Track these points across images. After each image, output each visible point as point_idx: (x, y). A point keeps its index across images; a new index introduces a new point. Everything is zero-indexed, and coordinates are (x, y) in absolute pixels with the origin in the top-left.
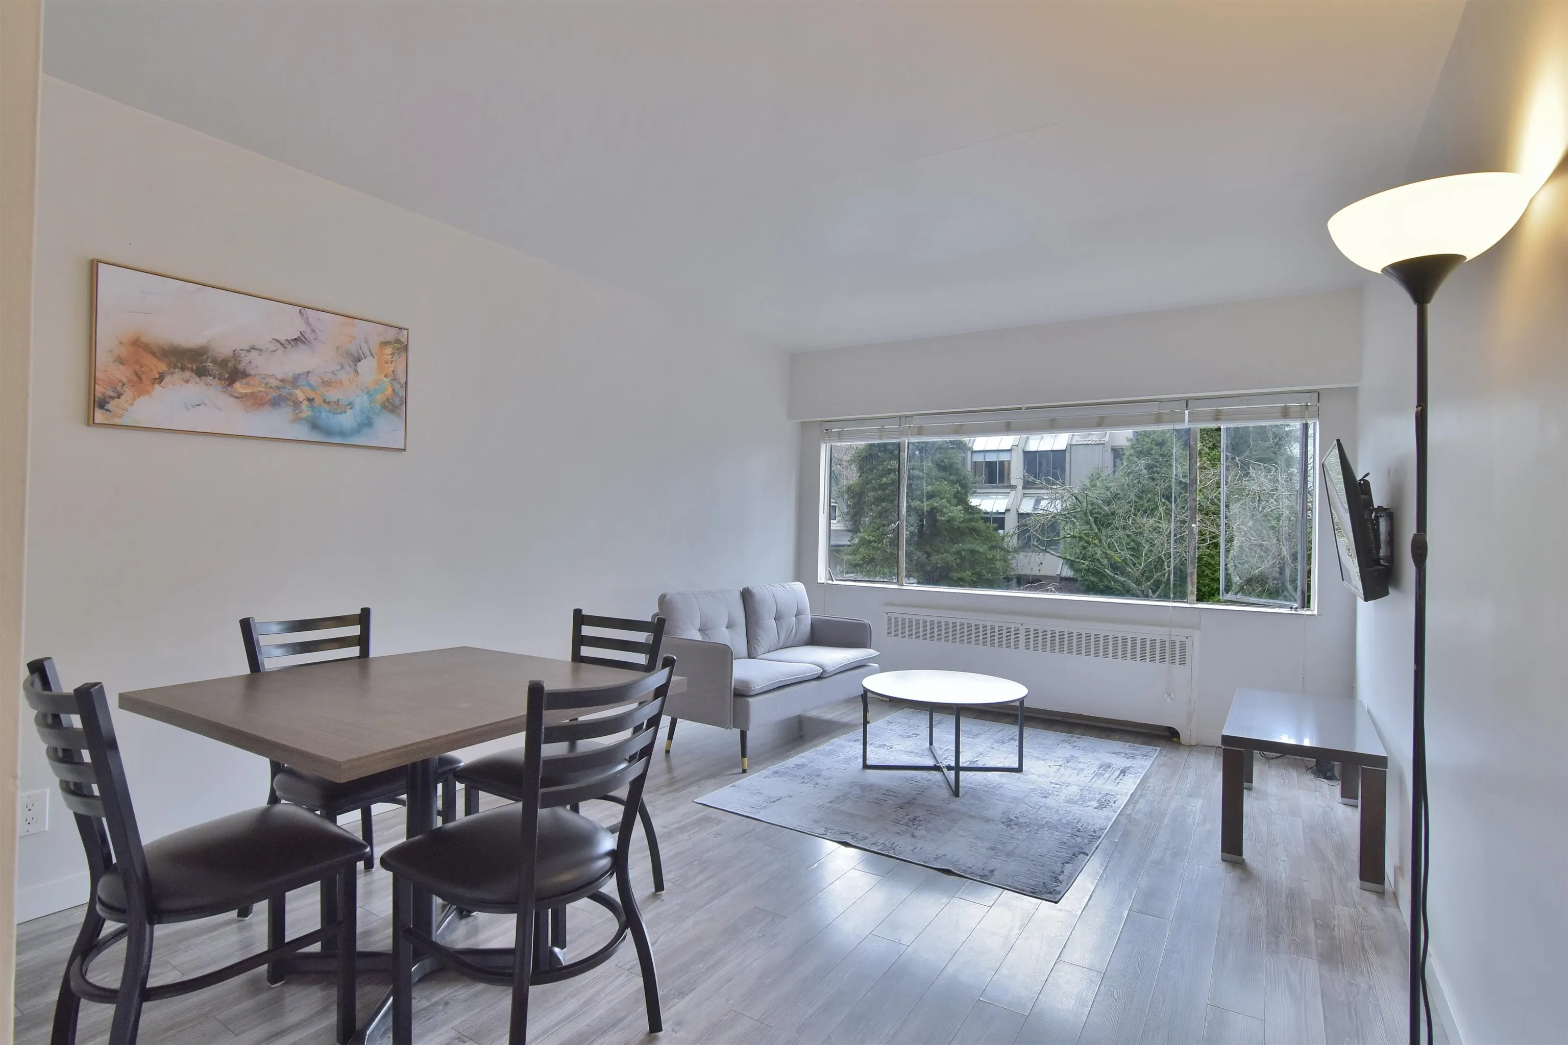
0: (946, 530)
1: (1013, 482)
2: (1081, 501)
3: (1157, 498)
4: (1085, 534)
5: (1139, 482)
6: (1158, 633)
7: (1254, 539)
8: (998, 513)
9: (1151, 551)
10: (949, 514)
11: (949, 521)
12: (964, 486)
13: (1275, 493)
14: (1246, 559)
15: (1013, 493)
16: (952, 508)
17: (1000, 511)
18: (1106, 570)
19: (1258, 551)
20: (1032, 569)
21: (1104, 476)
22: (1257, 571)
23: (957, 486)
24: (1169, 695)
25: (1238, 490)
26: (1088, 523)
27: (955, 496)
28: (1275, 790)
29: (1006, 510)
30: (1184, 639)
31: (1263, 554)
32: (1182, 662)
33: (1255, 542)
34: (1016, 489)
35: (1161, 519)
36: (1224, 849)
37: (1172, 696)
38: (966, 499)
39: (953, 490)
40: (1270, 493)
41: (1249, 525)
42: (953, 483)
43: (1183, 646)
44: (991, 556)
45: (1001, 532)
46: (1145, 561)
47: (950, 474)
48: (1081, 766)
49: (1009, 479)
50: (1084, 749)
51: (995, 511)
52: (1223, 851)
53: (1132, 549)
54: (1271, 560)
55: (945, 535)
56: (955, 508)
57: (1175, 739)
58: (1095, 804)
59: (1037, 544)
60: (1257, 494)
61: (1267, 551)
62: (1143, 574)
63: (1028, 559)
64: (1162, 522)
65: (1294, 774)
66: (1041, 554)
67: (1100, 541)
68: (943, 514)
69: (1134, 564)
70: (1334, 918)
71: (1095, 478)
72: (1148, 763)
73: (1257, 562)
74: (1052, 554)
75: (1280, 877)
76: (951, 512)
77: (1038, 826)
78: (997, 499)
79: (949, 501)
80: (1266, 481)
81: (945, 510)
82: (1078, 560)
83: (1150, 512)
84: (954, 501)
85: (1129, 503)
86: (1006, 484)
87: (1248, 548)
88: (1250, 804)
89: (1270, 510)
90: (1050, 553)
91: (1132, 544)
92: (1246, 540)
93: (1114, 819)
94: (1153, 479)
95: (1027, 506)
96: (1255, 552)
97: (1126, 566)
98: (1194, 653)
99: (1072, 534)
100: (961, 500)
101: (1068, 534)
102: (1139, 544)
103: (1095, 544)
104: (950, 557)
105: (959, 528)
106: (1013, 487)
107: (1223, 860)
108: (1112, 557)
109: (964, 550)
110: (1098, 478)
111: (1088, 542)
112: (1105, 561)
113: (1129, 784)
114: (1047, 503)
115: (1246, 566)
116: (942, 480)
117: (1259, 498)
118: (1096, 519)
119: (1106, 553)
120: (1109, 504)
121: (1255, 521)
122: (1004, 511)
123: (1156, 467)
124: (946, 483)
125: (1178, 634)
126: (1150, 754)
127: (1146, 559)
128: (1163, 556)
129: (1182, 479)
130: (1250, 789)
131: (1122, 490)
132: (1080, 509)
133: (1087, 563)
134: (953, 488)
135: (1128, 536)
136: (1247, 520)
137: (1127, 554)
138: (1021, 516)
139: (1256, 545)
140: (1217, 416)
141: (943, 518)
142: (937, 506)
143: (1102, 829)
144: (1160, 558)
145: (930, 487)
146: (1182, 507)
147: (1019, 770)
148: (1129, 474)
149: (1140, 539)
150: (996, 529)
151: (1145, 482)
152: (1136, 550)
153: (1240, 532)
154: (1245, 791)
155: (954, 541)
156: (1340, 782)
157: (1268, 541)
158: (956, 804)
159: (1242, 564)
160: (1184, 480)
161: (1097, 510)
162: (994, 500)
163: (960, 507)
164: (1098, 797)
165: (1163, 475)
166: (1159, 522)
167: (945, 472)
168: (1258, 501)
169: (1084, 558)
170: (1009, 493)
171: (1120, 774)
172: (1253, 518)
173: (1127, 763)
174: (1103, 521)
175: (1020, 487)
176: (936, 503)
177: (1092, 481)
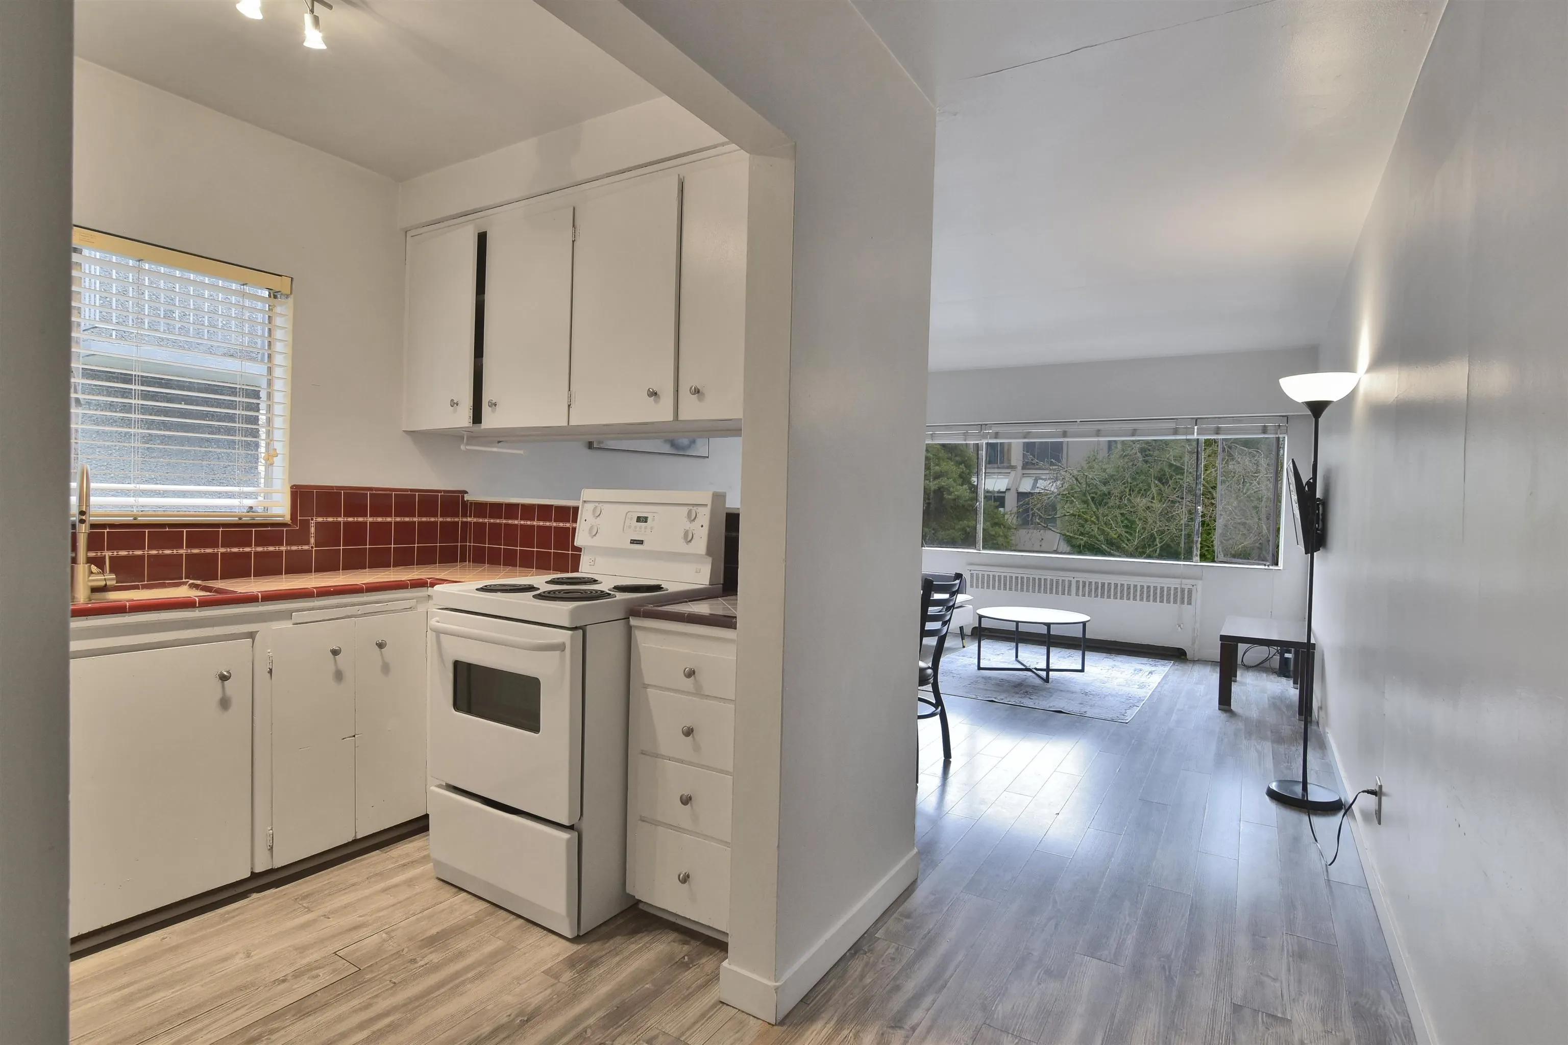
0: (952, 507)
1: (1013, 463)
2: (1081, 482)
3: (1150, 479)
4: (1083, 512)
5: (1133, 465)
6: (1173, 583)
7: (1239, 518)
8: (999, 492)
9: (1144, 529)
10: (956, 493)
11: (955, 500)
12: (968, 467)
13: (1258, 474)
14: (1230, 536)
15: (1013, 473)
16: (958, 487)
17: (1001, 491)
18: (1102, 545)
19: (1242, 529)
20: (1033, 544)
21: (1100, 457)
22: (1240, 546)
23: (962, 466)
24: (1179, 626)
25: (1225, 472)
26: (1086, 502)
27: (961, 476)
28: (1251, 682)
29: (1007, 490)
30: (1191, 587)
31: (1245, 532)
32: (1189, 603)
33: (1239, 521)
34: (1016, 469)
35: (1153, 498)
36: (1220, 703)
37: (1182, 625)
38: (970, 478)
39: (959, 471)
40: (1254, 475)
41: (1233, 505)
42: (959, 463)
43: (1190, 591)
44: (993, 533)
45: (1001, 509)
46: (1139, 537)
47: (956, 456)
48: (1122, 670)
49: (1009, 461)
50: (1121, 661)
51: (996, 489)
52: (1219, 704)
53: (1126, 527)
54: (1253, 537)
55: (950, 512)
56: (961, 487)
57: (1183, 657)
58: (1137, 686)
59: (1039, 521)
60: (1242, 476)
61: (1250, 529)
62: (1136, 549)
63: (1030, 535)
64: (1154, 501)
65: (1265, 675)
66: (1042, 531)
67: (1098, 518)
68: (950, 493)
69: (1128, 540)
70: (1282, 729)
71: (1092, 460)
72: (1166, 669)
73: (1240, 539)
74: (1052, 531)
75: (1253, 716)
76: (957, 491)
77: (1105, 695)
78: (998, 478)
79: (955, 481)
80: (1251, 464)
81: (951, 489)
82: (1076, 536)
83: (1144, 493)
84: (960, 481)
85: (1124, 484)
86: (1005, 464)
87: (1233, 526)
88: (1235, 688)
89: (1252, 492)
90: (1050, 529)
91: (1126, 522)
92: (1231, 519)
93: (1150, 693)
94: (1146, 462)
95: (1026, 486)
96: (1239, 530)
97: (1121, 542)
98: (1197, 597)
99: (1072, 512)
100: (965, 479)
101: (1068, 513)
102: (1133, 522)
103: (1093, 522)
104: (956, 533)
105: (963, 506)
106: (1013, 468)
107: (1219, 709)
108: (1108, 534)
109: (969, 527)
110: (1094, 460)
111: (1086, 521)
112: (1102, 538)
113: (1156, 679)
114: (1048, 483)
115: (1231, 542)
116: (948, 460)
117: (1244, 480)
118: (1093, 498)
119: (1104, 530)
120: (1105, 484)
121: (1240, 502)
122: (1004, 490)
123: (1149, 450)
124: (952, 463)
125: (1187, 584)
126: (1167, 664)
127: (1140, 535)
128: (1155, 533)
129: (1173, 462)
130: (1235, 681)
131: (1117, 472)
132: (1079, 490)
133: (1085, 539)
134: (958, 468)
135: (1122, 514)
136: (1232, 500)
137: (1121, 530)
138: (1021, 495)
139: (1239, 523)
140: (1218, 431)
141: (950, 497)
142: (945, 485)
143: (1145, 697)
144: (1152, 535)
145: (938, 467)
146: (1173, 488)
147: (1082, 670)
148: (1124, 457)
149: (1133, 518)
150: (997, 507)
151: (1140, 464)
152: (1130, 527)
153: (1226, 512)
154: (1232, 683)
155: (960, 519)
156: (1293, 679)
157: (1251, 519)
158: (1048, 685)
159: (1227, 540)
160: (1175, 463)
161: (1094, 490)
162: (995, 480)
163: (966, 487)
164: (1138, 684)
165: (1156, 458)
166: (1152, 502)
167: (951, 453)
168: (1243, 483)
169: (1082, 534)
170: (1010, 473)
171: (1149, 674)
172: (1237, 498)
173: (1153, 669)
174: (1101, 500)
175: (1019, 468)
176: (943, 482)
177: (1089, 463)
